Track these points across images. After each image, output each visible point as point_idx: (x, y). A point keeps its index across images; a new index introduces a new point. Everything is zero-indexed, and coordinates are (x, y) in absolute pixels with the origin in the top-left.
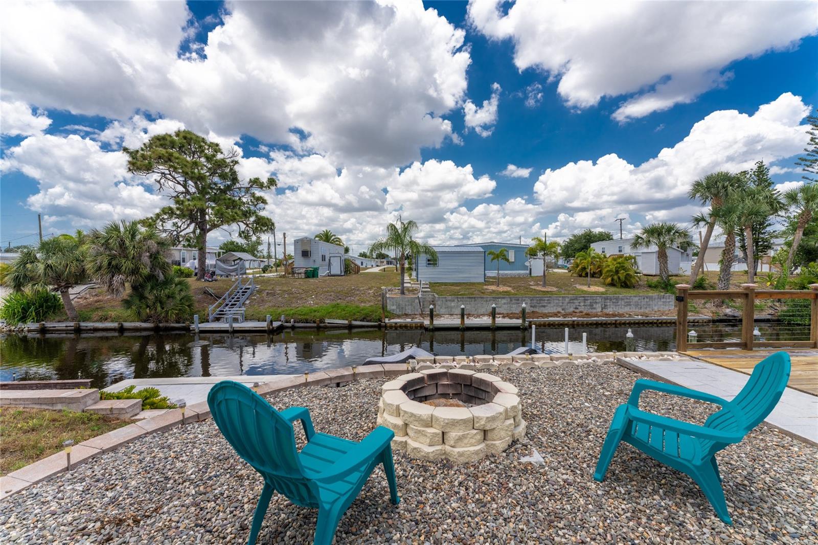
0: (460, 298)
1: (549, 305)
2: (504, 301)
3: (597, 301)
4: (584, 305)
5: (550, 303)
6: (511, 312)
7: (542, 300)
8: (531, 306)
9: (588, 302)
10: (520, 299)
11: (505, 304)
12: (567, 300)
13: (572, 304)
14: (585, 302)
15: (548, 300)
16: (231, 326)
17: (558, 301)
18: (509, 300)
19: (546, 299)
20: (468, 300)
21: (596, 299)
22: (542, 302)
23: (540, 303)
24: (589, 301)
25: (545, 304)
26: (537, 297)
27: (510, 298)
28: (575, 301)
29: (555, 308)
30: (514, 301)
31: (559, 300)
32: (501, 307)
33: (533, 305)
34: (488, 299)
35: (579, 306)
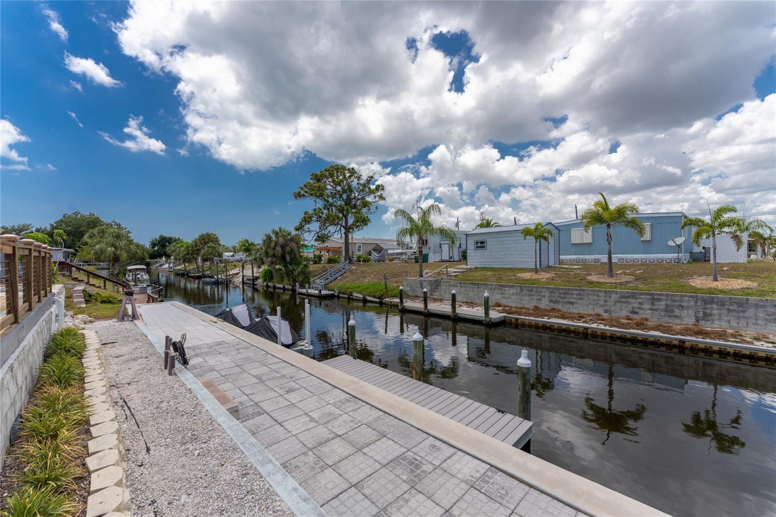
0: (463, 283)
1: (580, 302)
2: (512, 291)
3: (683, 304)
4: (651, 309)
5: (581, 299)
6: (521, 306)
7: (568, 293)
8: (551, 301)
9: (662, 305)
10: (534, 290)
11: (513, 294)
12: (614, 297)
13: (625, 305)
14: (653, 304)
15: (577, 295)
16: (307, 292)
17: (595, 298)
18: (519, 290)
19: (575, 292)
20: (471, 286)
21: (682, 301)
22: (568, 296)
23: (565, 298)
24: (663, 303)
25: (574, 301)
26: (560, 289)
27: (521, 287)
28: (630, 300)
29: (591, 307)
30: (525, 292)
31: (598, 296)
32: (508, 298)
33: (554, 299)
34: (493, 287)
35: (641, 309)
